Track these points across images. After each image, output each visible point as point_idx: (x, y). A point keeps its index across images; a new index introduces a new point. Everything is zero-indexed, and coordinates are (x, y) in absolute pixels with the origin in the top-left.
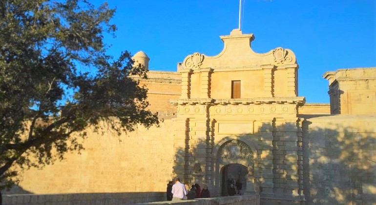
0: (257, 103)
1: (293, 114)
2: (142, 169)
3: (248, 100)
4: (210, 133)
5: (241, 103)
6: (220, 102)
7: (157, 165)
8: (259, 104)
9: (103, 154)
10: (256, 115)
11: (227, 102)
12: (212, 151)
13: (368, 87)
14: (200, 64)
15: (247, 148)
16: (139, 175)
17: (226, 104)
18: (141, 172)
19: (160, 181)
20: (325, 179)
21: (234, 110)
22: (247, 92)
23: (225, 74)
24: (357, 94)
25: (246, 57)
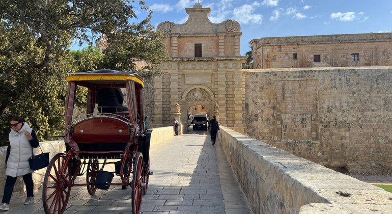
0: (216, 60)
1: (239, 68)
3: (208, 58)
4: (180, 84)
5: (203, 61)
6: (188, 60)
10: (213, 69)
11: (193, 59)
12: (182, 97)
13: (280, 51)
14: (170, 30)
15: (207, 94)
21: (198, 65)
22: (206, 52)
23: (190, 39)
24: (274, 55)
25: (205, 26)
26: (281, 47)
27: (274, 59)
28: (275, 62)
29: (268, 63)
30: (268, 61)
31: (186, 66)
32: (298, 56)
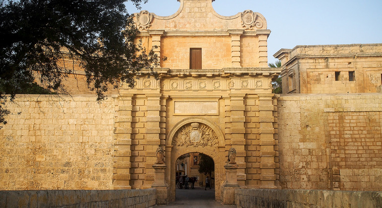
0: (227, 75)
1: (267, 89)
2: (68, 164)
3: (214, 72)
4: (164, 114)
5: (205, 76)
6: (178, 73)
7: (88, 158)
8: (227, 77)
9: (7, 145)
10: (222, 91)
11: (188, 73)
12: (166, 138)
13: (327, 67)
14: (148, 26)
15: (211, 133)
16: (63, 172)
17: (185, 76)
18: (66, 168)
19: (93, 179)
20: (300, 167)
21: (195, 84)
22: (210, 62)
23: (181, 40)
24: (317, 74)
25: (208, 19)
26: (328, 61)
27: (318, 80)
28: (318, 86)
29: (309, 86)
30: (308, 83)
31: (175, 85)
32: (356, 74)
